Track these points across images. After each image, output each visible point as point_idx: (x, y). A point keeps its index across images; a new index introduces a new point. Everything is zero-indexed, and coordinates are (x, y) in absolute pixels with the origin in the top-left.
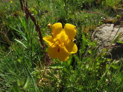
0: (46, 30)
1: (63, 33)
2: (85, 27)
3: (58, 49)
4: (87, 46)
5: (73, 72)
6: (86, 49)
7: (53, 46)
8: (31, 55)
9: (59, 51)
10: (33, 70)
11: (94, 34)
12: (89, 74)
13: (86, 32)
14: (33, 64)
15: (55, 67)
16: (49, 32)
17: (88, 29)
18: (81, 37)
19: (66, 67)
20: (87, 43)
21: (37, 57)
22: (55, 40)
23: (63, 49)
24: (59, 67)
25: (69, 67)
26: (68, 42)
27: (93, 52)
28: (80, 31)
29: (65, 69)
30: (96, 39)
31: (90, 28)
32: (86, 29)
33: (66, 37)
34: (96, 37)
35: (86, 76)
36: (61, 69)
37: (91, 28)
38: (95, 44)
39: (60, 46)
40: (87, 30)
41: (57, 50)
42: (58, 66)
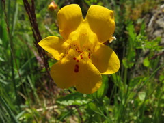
0: (43, 16)
1: (84, 27)
2: (133, 6)
3: (76, 67)
4: (139, 51)
5: (111, 110)
6: (137, 58)
7: (64, 60)
8: (13, 76)
9: (77, 71)
10: (21, 110)
11: (154, 23)
12: (147, 113)
13: (135, 17)
14: (18, 97)
15: (70, 103)
16: (49, 20)
17: (140, 11)
18: (125, 29)
19: (94, 101)
20: (139, 44)
21: (27, 80)
22: (66, 44)
23: (87, 67)
24: (79, 102)
25: (101, 99)
26: (97, 48)
27: (152, 64)
28: (121, 15)
29: (93, 106)
30: (157, 33)
31: (143, 7)
32: (135, 10)
33: (92, 37)
34: (159, 28)
35: (140, 117)
36: (83, 105)
37: (147, 7)
38: (156, 44)
39: (79, 58)
40: (137, 11)
41: (74, 68)
42: (75, 99)
